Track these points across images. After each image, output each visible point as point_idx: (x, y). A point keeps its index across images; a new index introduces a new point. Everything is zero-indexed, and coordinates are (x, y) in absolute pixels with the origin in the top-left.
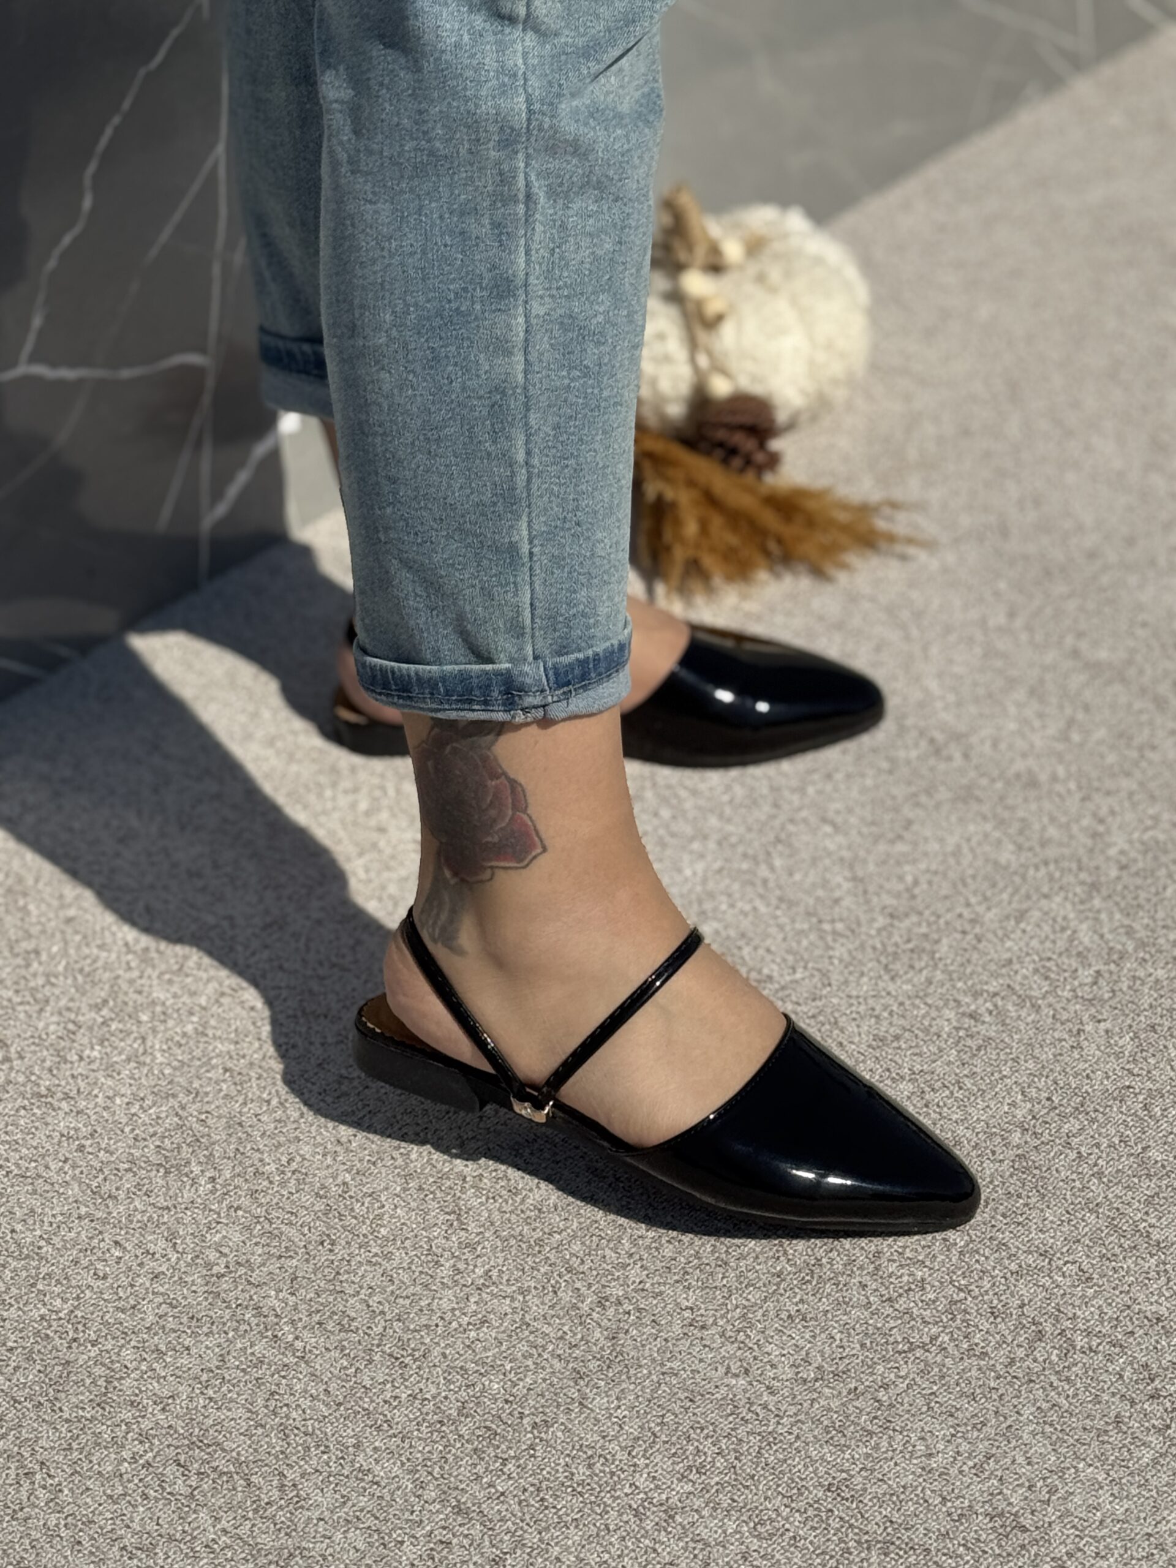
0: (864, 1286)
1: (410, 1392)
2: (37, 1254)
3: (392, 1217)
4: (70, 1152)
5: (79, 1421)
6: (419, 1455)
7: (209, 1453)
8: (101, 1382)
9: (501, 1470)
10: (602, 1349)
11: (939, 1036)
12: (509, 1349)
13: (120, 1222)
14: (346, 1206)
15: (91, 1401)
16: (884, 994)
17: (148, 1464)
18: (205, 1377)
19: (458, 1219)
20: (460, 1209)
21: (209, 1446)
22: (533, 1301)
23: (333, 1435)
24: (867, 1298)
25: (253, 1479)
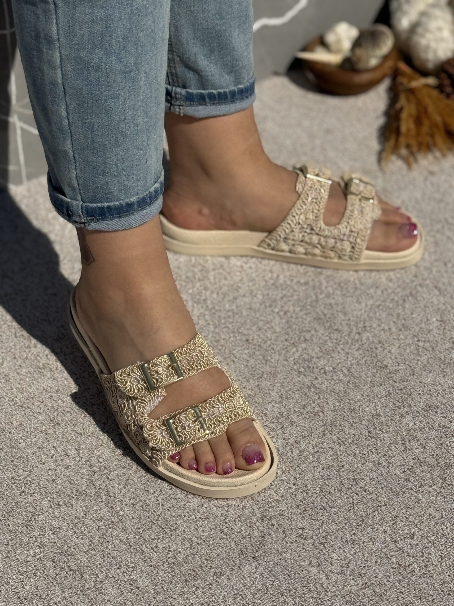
0: (385, 532)
1: (164, 546)
2: (18, 446)
4: (45, 398)
6: (160, 578)
7: (68, 559)
9: (194, 592)
13: (58, 437)
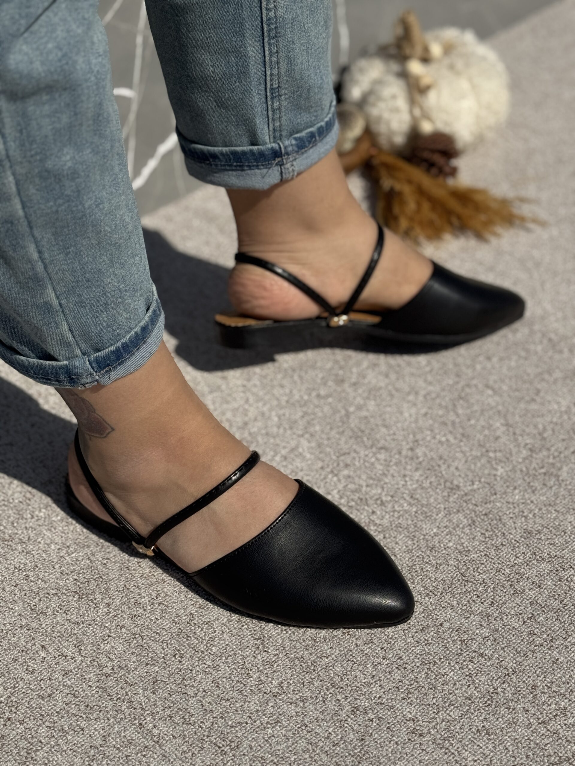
3: (220, 639)
10: (354, 747)
11: (565, 533)
12: (293, 744)
14: (191, 630)
16: (529, 501)
19: (262, 644)
20: (264, 637)
22: (309, 707)
24: (529, 720)
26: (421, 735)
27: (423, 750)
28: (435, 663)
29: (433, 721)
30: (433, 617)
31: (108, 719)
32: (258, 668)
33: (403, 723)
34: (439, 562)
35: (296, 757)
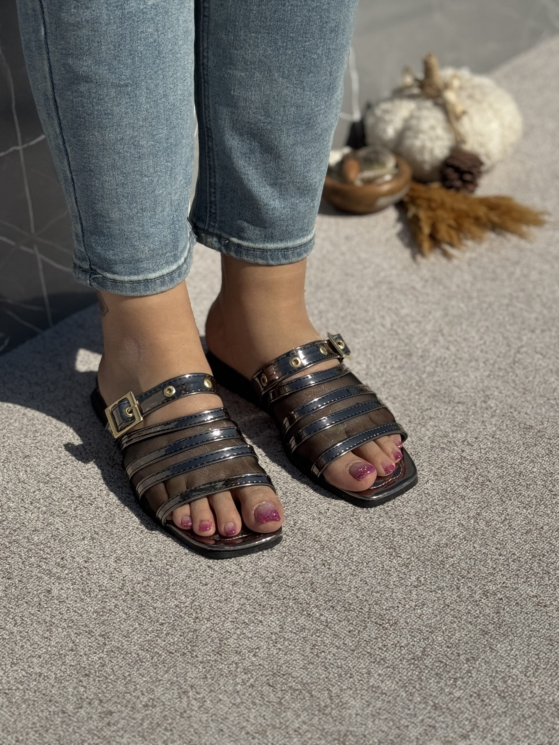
3: (358, 551)
5: (208, 662)
8: (217, 641)
12: (441, 619)
15: (213, 651)
17: (252, 686)
18: (274, 637)
19: (395, 551)
20: (395, 546)
21: (284, 675)
22: (447, 593)
23: (354, 667)
25: (313, 693)
26: (545, 606)
27: (549, 616)
28: (544, 555)
29: (553, 596)
30: (533, 522)
31: (280, 613)
32: (396, 569)
33: (528, 599)
34: (528, 483)
35: (446, 627)
